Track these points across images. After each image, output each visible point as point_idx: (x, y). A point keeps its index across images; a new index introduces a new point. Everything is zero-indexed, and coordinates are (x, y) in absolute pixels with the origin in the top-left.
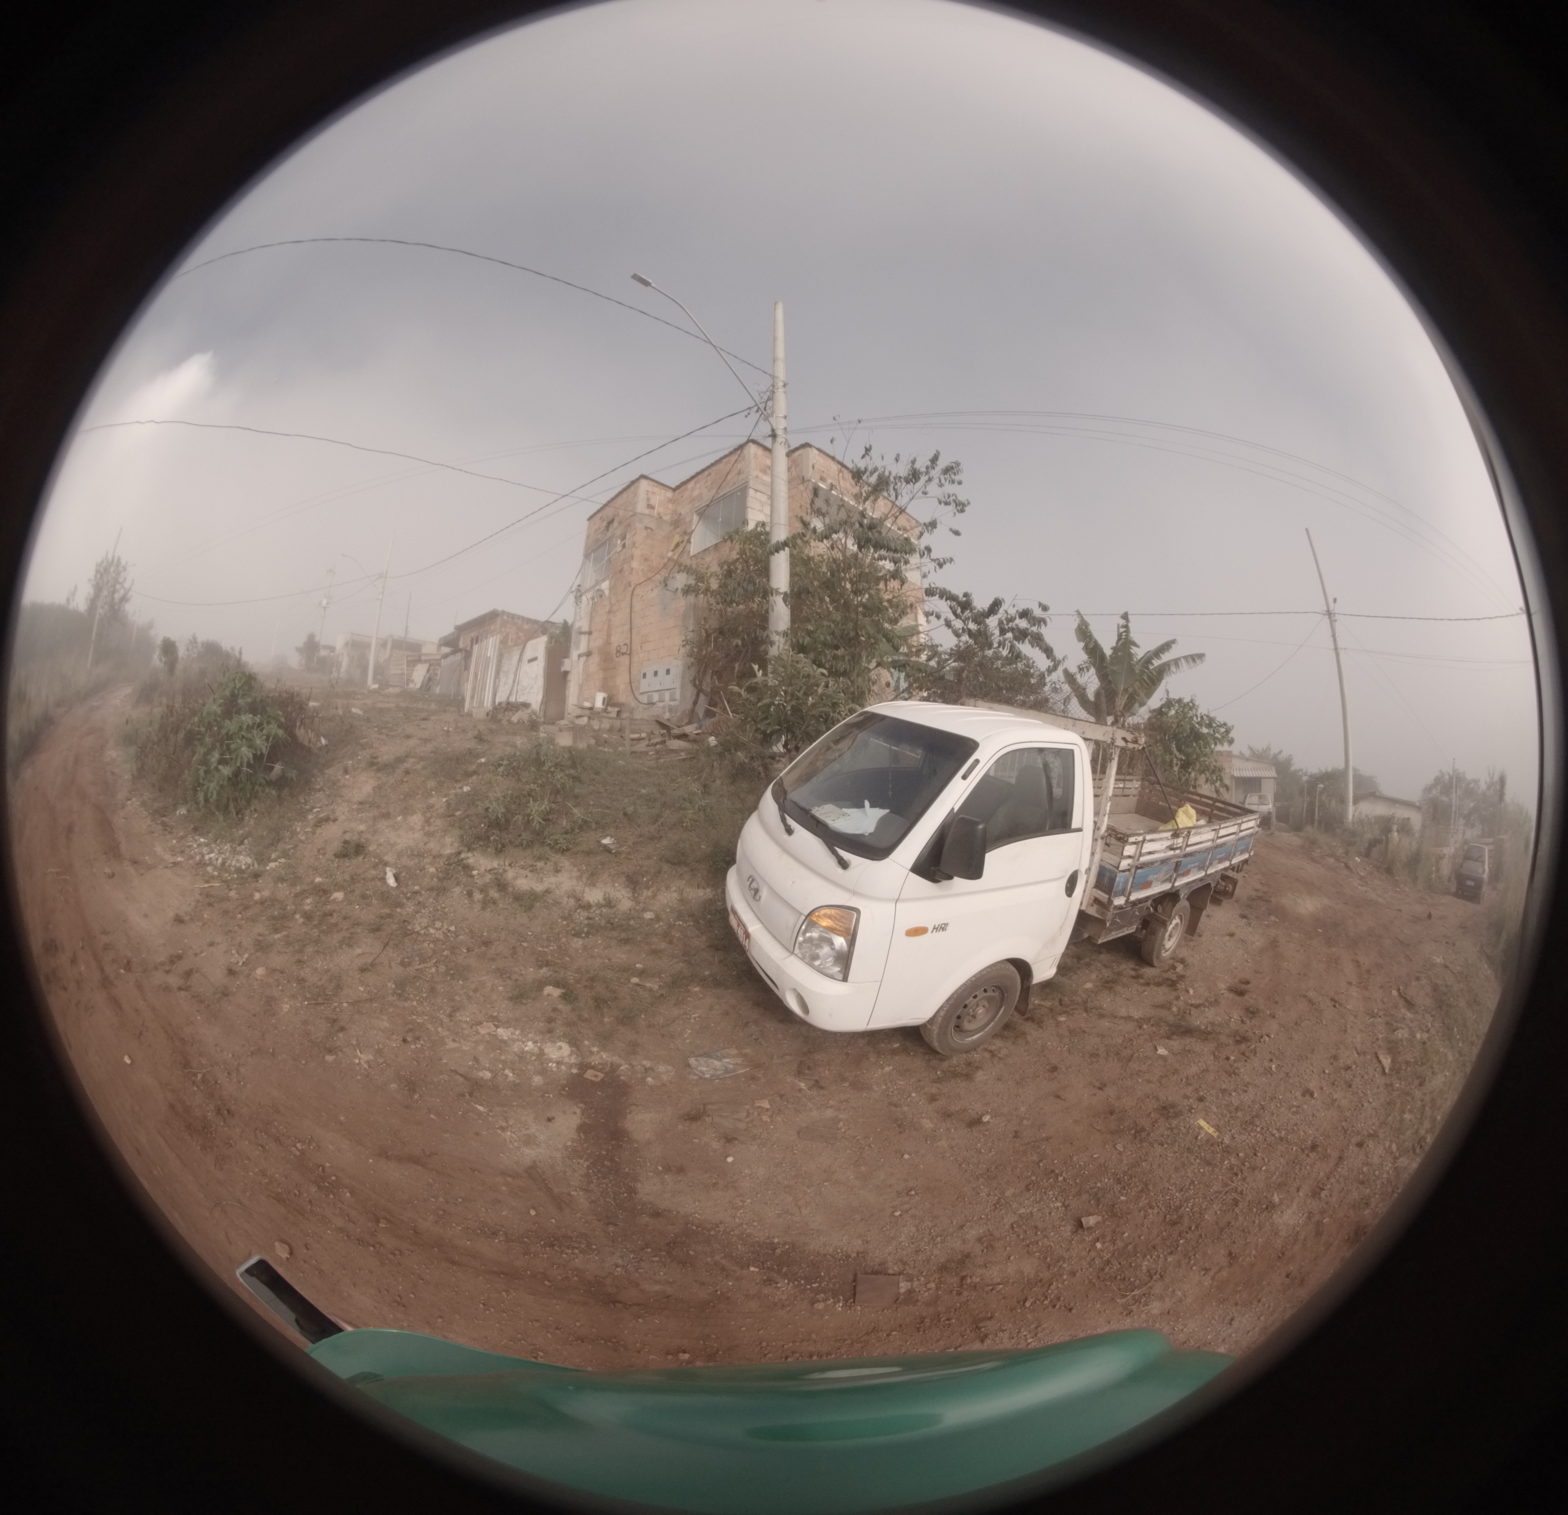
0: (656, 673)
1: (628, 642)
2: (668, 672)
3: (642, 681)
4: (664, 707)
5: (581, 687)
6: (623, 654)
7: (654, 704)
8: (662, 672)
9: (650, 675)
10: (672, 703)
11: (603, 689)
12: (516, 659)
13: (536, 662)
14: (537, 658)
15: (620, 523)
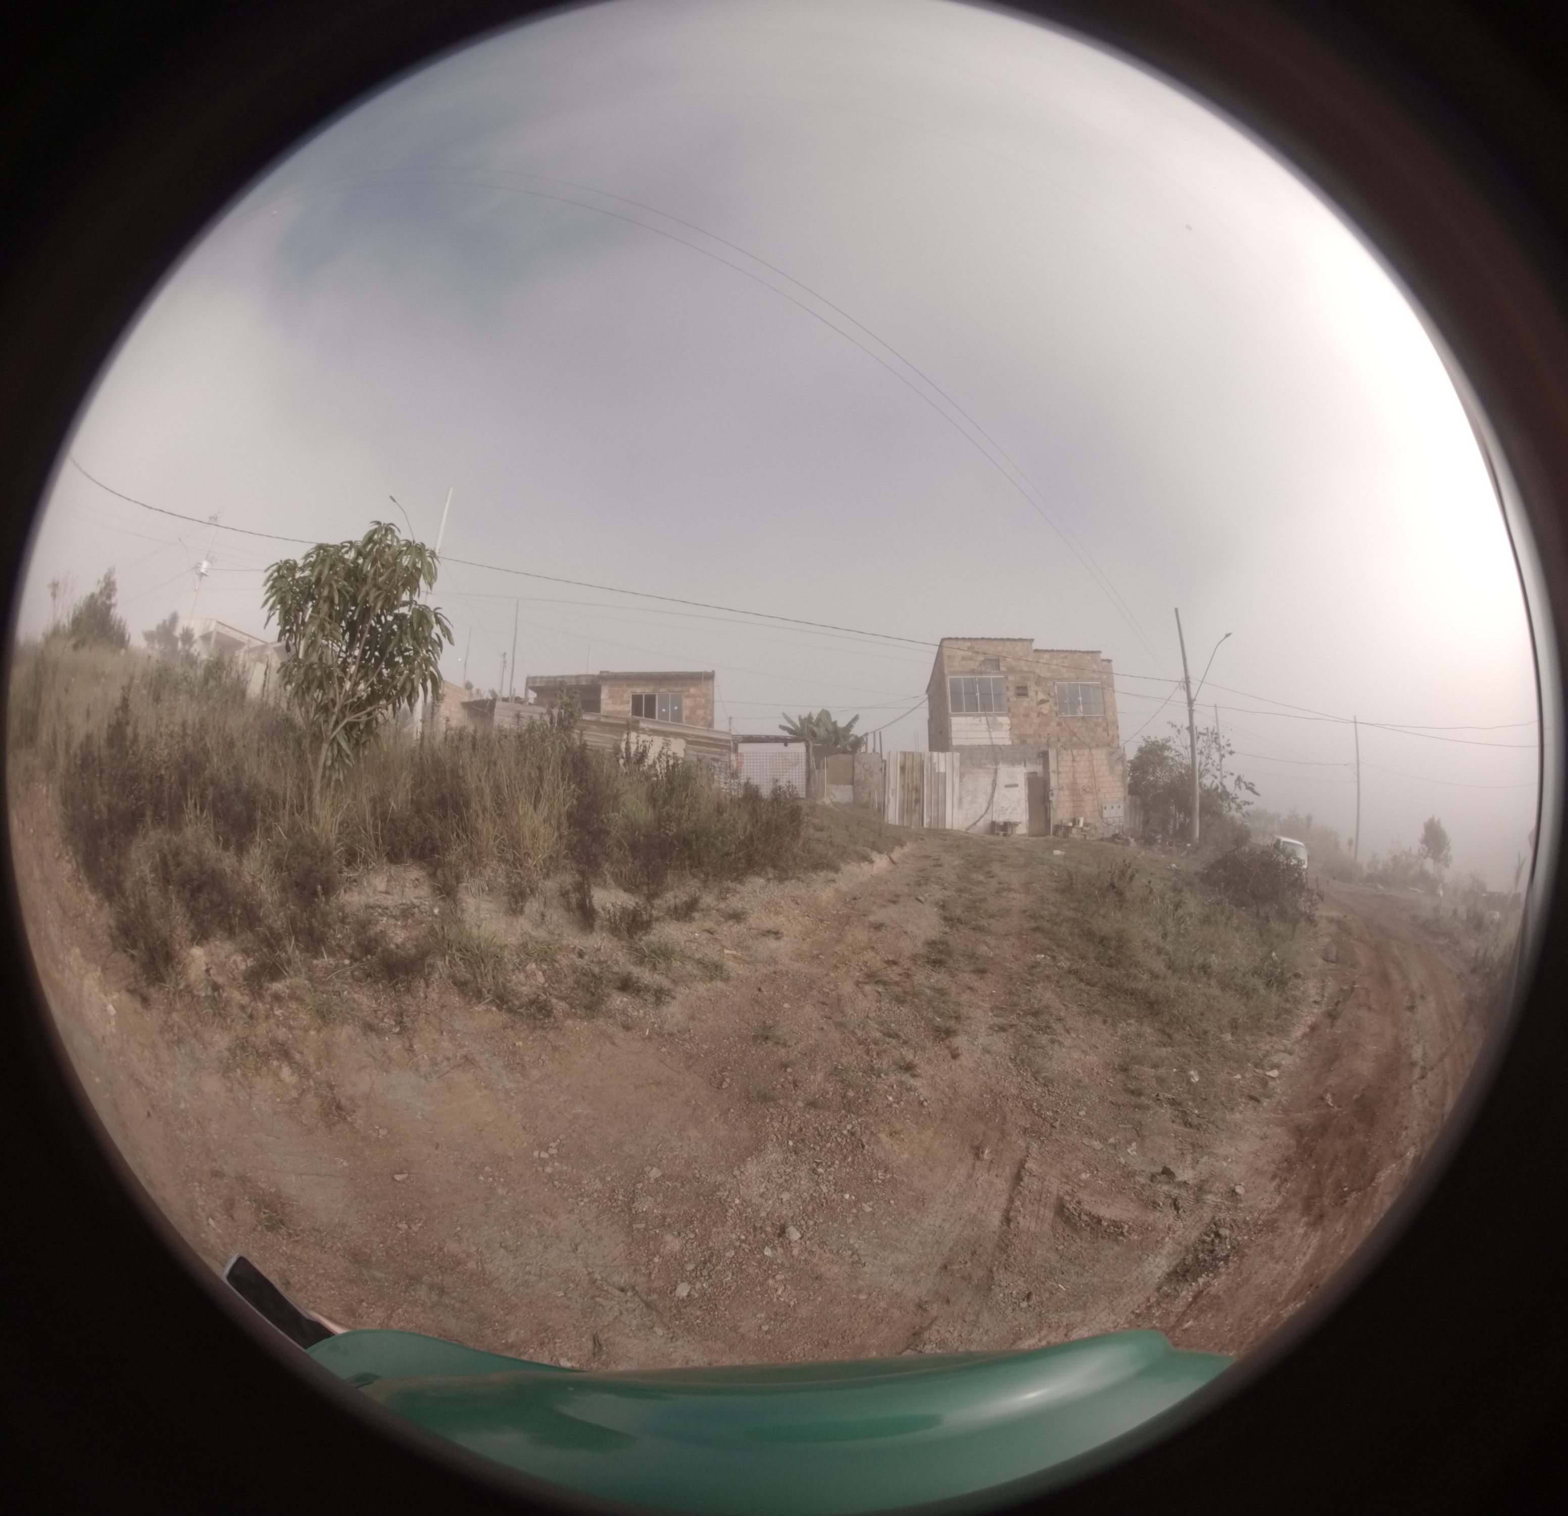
0: (1112, 807)
1: (1091, 785)
2: (1119, 807)
3: (1104, 811)
4: (1116, 826)
5: (1055, 811)
6: (1088, 792)
7: (1111, 824)
8: (1115, 807)
9: (1108, 808)
10: (1120, 824)
11: (1077, 814)
12: (984, 781)
13: (1017, 789)
14: (1016, 785)
15: (1011, 670)
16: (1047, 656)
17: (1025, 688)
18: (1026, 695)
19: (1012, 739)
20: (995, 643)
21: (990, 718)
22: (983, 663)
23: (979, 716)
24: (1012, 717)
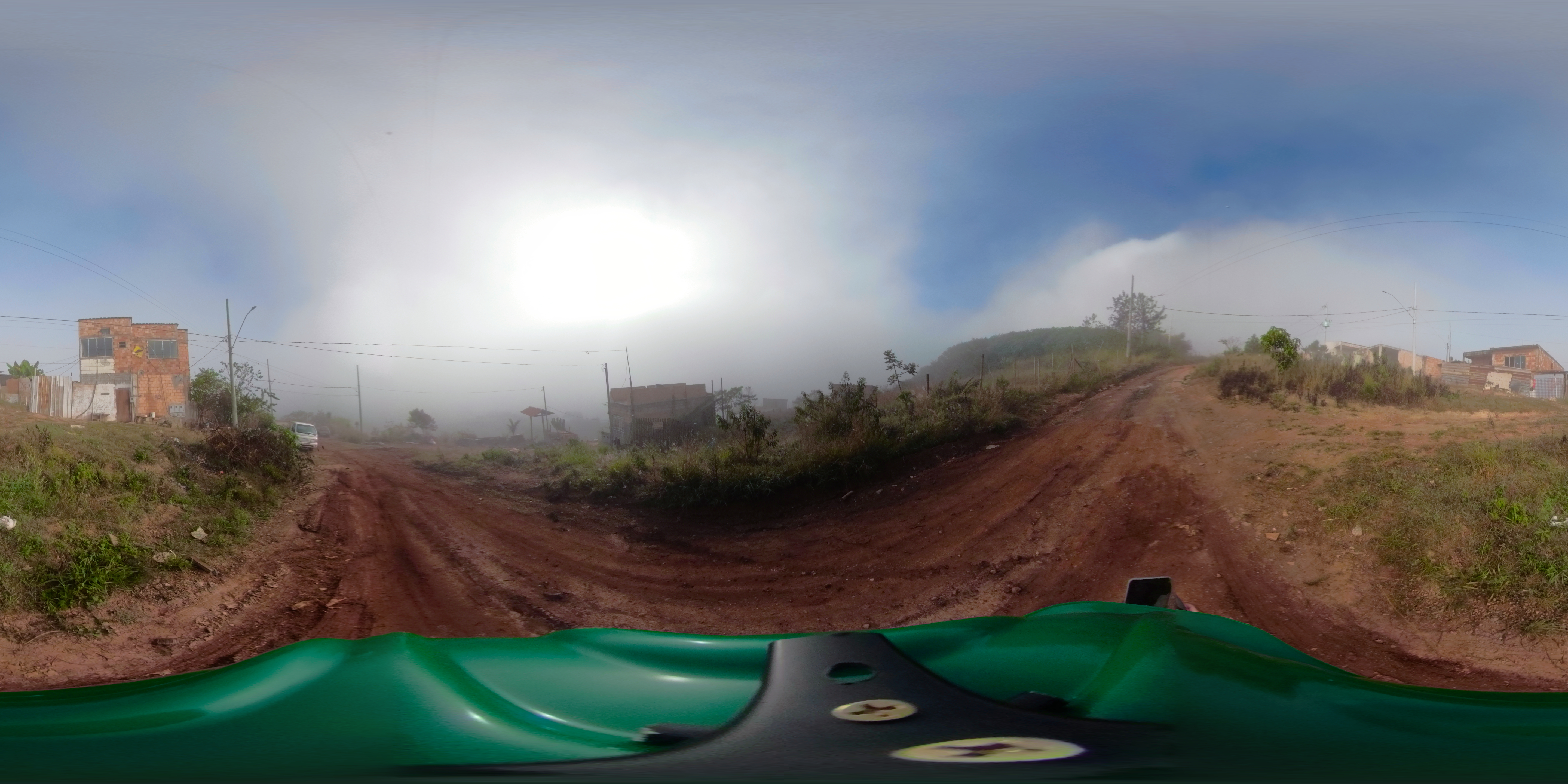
1: (160, 394)
2: (181, 407)
4: (179, 418)
6: (159, 398)
7: (175, 416)
8: (178, 406)
9: (173, 407)
10: (183, 416)
11: (151, 410)
12: (88, 391)
13: (109, 396)
14: (108, 394)
15: (116, 334)
16: (144, 327)
17: (125, 343)
18: (124, 347)
19: (115, 370)
20: (108, 320)
21: (103, 360)
22: (101, 331)
23: (97, 359)
24: (116, 358)
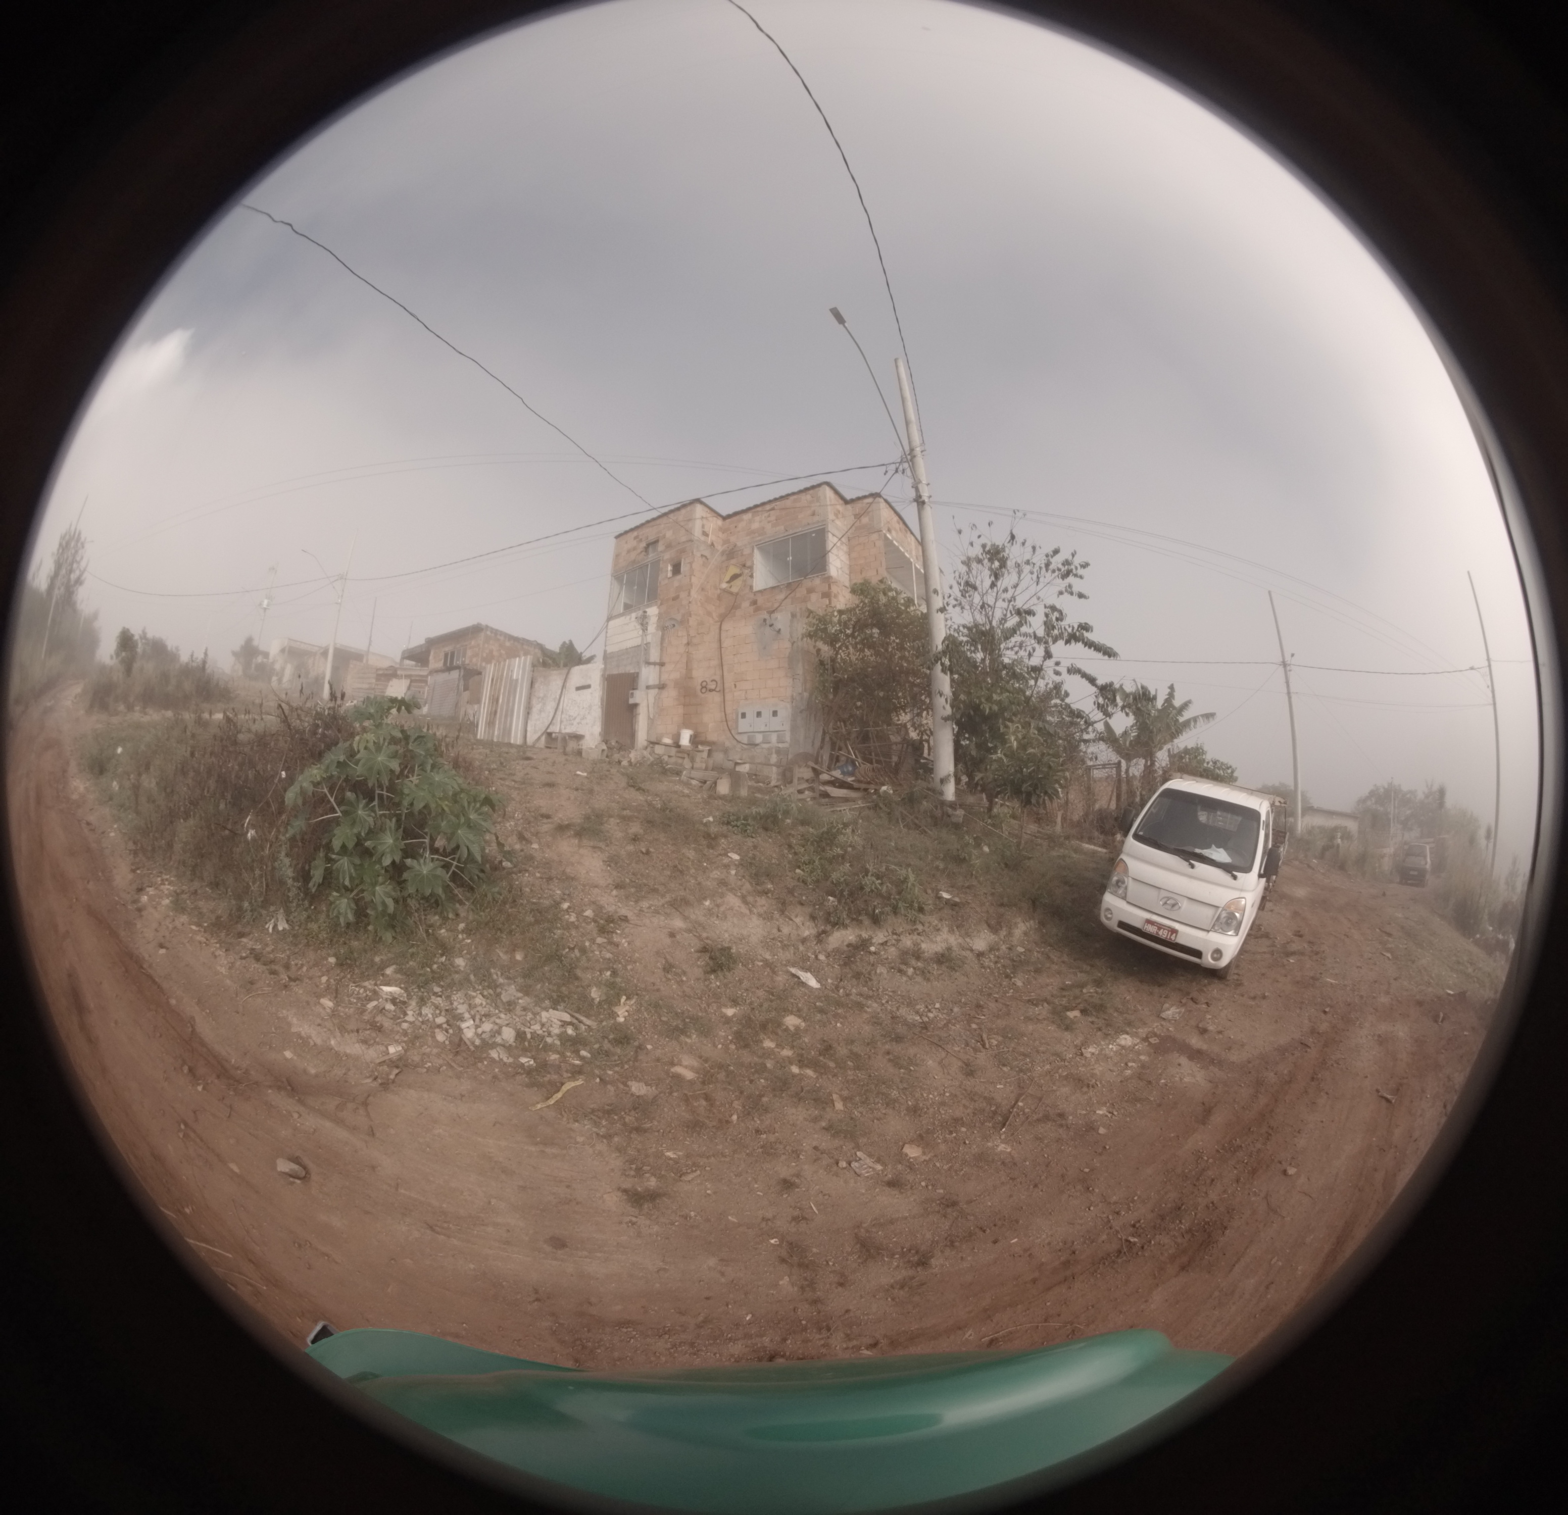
0: (759, 714)
1: (717, 678)
2: (775, 713)
3: (741, 721)
4: (769, 749)
5: (651, 721)
6: (711, 690)
7: (757, 745)
8: (767, 714)
9: (751, 715)
10: (781, 745)
11: (686, 724)
12: (555, 683)
13: (589, 691)
16: (748, 516)
17: (680, 563)
21: (641, 612)
22: (645, 549)
23: (632, 613)
24: (661, 604)
